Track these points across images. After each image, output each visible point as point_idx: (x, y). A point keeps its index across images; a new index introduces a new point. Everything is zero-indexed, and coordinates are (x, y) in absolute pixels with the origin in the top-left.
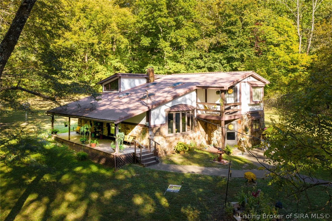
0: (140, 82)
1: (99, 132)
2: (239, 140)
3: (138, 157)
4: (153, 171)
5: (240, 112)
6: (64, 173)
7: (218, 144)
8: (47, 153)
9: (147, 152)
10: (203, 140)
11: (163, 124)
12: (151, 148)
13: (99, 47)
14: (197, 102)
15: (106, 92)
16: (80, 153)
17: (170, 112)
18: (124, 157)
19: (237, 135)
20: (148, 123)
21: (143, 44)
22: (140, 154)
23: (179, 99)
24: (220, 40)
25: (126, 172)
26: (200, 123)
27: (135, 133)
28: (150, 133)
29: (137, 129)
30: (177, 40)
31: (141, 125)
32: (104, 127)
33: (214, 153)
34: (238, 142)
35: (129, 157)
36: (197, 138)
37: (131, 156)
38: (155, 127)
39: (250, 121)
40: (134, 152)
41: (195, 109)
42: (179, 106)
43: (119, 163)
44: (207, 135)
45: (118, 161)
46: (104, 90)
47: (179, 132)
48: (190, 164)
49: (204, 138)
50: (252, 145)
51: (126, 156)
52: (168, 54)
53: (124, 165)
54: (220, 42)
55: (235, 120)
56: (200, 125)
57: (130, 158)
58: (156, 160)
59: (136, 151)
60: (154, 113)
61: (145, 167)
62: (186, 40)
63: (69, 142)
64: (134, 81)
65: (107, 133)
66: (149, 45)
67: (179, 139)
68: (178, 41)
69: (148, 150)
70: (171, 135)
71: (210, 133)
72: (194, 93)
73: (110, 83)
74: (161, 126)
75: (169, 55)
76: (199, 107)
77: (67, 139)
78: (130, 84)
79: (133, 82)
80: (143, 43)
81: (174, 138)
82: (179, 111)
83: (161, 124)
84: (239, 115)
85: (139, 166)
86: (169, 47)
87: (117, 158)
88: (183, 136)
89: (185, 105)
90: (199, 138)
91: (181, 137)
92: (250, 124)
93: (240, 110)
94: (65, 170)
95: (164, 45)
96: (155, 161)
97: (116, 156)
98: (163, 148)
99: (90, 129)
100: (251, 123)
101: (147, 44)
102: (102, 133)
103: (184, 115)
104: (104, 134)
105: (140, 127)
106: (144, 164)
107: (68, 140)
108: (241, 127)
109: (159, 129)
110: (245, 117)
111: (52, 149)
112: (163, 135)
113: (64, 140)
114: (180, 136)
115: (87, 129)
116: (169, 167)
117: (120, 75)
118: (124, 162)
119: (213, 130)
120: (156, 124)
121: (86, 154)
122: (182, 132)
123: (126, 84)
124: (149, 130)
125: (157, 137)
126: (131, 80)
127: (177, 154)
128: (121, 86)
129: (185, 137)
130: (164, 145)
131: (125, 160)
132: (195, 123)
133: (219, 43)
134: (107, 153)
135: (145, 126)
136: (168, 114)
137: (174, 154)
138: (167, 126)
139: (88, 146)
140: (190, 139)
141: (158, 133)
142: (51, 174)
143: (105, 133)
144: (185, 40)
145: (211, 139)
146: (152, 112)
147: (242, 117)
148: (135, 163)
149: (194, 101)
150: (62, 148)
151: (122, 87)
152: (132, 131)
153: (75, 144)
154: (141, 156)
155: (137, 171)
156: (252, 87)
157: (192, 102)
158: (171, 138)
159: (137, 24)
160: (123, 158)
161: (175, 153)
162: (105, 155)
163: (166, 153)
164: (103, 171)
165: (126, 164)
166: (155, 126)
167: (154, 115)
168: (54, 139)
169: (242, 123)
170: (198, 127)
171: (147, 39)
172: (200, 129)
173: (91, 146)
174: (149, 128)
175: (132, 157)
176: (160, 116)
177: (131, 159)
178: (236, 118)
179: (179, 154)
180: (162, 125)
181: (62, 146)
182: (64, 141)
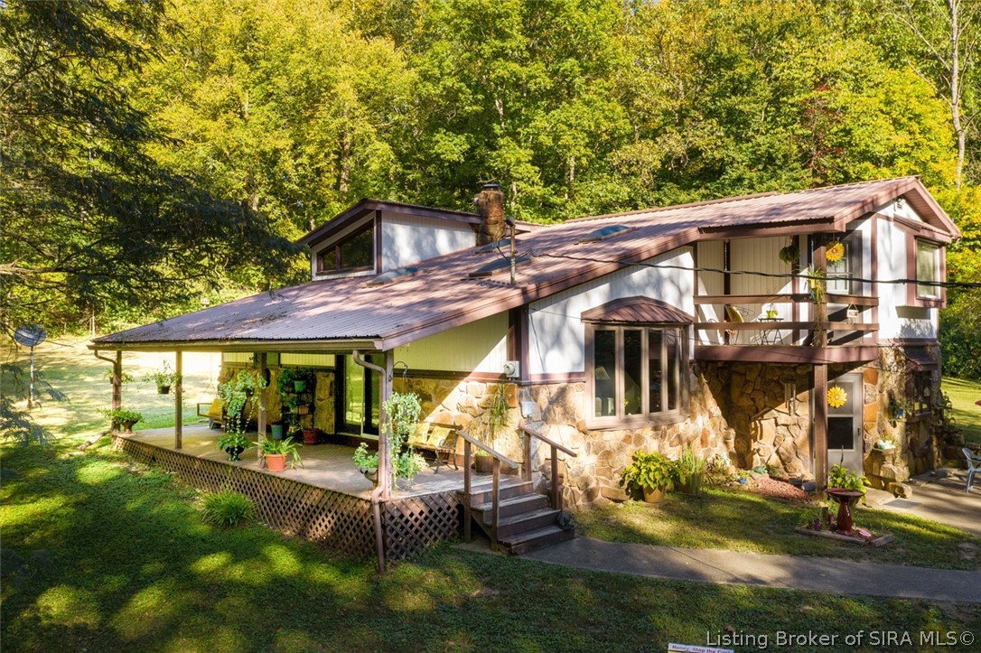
0: (453, 242)
1: (298, 417)
2: (868, 451)
3: (481, 512)
4: (560, 575)
5: (875, 338)
6: (139, 584)
7: (781, 466)
8: (83, 497)
9: (517, 492)
10: (719, 452)
11: (579, 374)
12: (534, 475)
13: (297, 166)
14: (696, 296)
15: (325, 277)
16: (219, 497)
17: (602, 322)
18: (417, 511)
19: (863, 429)
20: (517, 362)
21: (442, 157)
22: (494, 497)
23: (638, 276)
24: (700, 143)
25: (431, 578)
26: (708, 383)
27: (455, 413)
28: (528, 408)
29: (464, 394)
30: (556, 139)
31: (485, 378)
32: (321, 400)
33: (785, 498)
34: (867, 456)
35: (440, 510)
36: (698, 441)
37: (449, 508)
38: (547, 383)
39: (901, 376)
40: (460, 486)
41: (690, 324)
42: (638, 302)
43: (397, 535)
44: (732, 432)
45: (392, 530)
46: (318, 269)
47: (639, 411)
48: (717, 543)
49: (720, 443)
50: (910, 470)
51: (427, 505)
52: (524, 185)
53: (418, 548)
54: (698, 147)
55: (859, 363)
56: (709, 391)
57: (445, 515)
58: (560, 526)
59: (473, 484)
60: (541, 321)
61: (516, 554)
62: (587, 140)
63: (178, 454)
64: (433, 235)
65: (333, 420)
66: (463, 160)
67: (639, 440)
68: (560, 143)
69: (519, 480)
70: (608, 420)
71: (743, 422)
72: (686, 259)
73: (341, 243)
74: (569, 382)
75: (529, 189)
76: (703, 317)
77: (170, 444)
78: (418, 246)
79: (430, 239)
80: (443, 153)
81: (621, 434)
82: (638, 323)
83: (570, 374)
84: (872, 347)
85: (490, 553)
86: (529, 165)
87: (388, 516)
88: (656, 429)
89: (657, 302)
90: (704, 442)
91: (648, 433)
92: (903, 385)
93: (873, 328)
94: (148, 569)
95: (514, 156)
96: (554, 530)
97: (381, 503)
98: (577, 475)
99: (263, 391)
100: (906, 384)
101: (456, 156)
102: (313, 420)
103: (655, 341)
104: (319, 426)
105: (477, 383)
106: (513, 542)
107: (172, 448)
108: (878, 397)
109: (562, 392)
110: (890, 359)
111: (107, 484)
112: (578, 420)
113: (158, 449)
114: (642, 427)
115: (249, 392)
116: (626, 553)
117: (379, 207)
118: (417, 531)
119: (757, 411)
120: (549, 371)
121: (245, 500)
122: (650, 412)
123: (402, 242)
124: (521, 395)
125: (552, 426)
126: (423, 230)
127: (631, 502)
128: (384, 250)
129: (660, 432)
130: (582, 465)
131: (421, 525)
132: (692, 380)
133: (694, 153)
134: (340, 494)
135: (503, 378)
136: (596, 332)
137: (621, 501)
138: (590, 385)
139: (255, 466)
140: (676, 442)
141: (558, 410)
142: (78, 587)
143: (326, 422)
144: (583, 139)
145: (749, 447)
146: (535, 316)
147: (881, 358)
148: (468, 536)
149: (688, 290)
150: (149, 482)
151: (389, 254)
152: (440, 407)
153: (202, 460)
154: (495, 505)
155: (482, 572)
156: (916, 237)
157: (681, 294)
158: (607, 436)
159: (424, 87)
160: (412, 515)
161: (624, 497)
162: (330, 504)
163: (590, 494)
164: (323, 574)
165: (426, 541)
166: (546, 380)
167: (542, 329)
168: (121, 450)
169: (880, 381)
170: (700, 395)
171: (457, 140)
172: (709, 407)
173: (265, 466)
174: (520, 385)
175: (453, 513)
176: (566, 336)
177: (449, 519)
178: (865, 357)
179: (641, 502)
180: (573, 378)
181: (148, 474)
182: (158, 455)
